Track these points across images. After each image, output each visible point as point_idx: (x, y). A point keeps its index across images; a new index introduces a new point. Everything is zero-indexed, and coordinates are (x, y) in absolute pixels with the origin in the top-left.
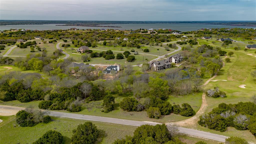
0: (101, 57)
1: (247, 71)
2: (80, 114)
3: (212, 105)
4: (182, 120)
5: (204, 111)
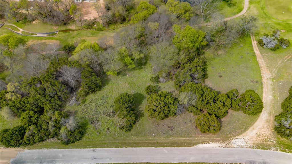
2: (87, 149)
3: (276, 71)
4: (250, 127)
5: (272, 93)
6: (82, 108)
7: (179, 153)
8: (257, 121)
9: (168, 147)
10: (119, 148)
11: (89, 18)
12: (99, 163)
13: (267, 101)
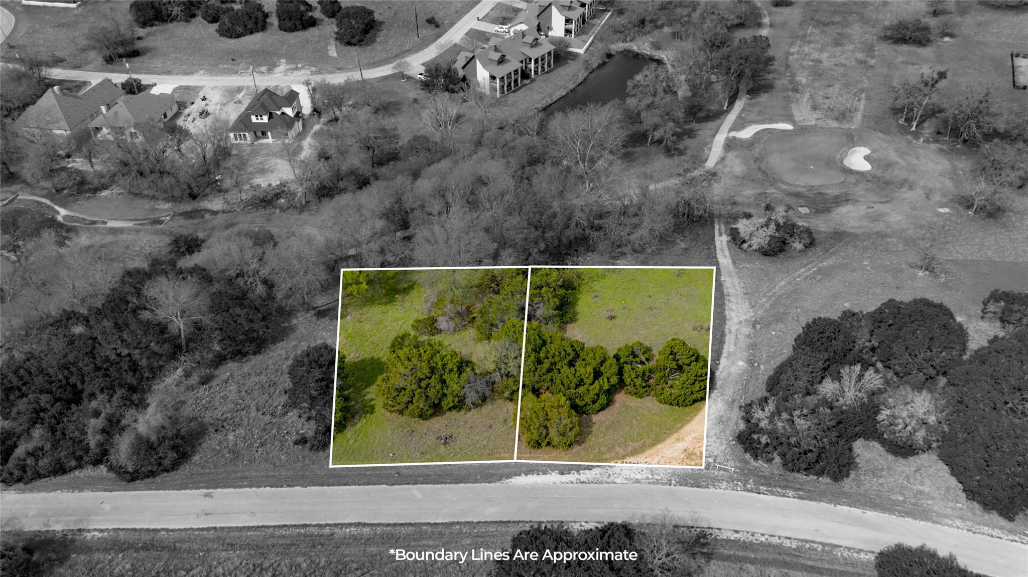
1: (859, 56)
2: (188, 491)
3: (767, 305)
4: (669, 436)
5: (745, 354)
6: (199, 395)
7: (454, 498)
8: (691, 420)
9: (427, 483)
10: (282, 489)
11: (267, 183)
12: (218, 526)
13: (729, 374)
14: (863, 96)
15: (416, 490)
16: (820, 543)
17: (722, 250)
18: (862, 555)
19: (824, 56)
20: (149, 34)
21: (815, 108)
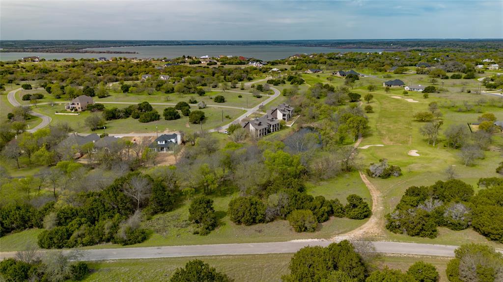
0: (128, 117)
1: (405, 126)
2: (150, 247)
3: (388, 192)
4: (356, 228)
5: (382, 205)
6: (147, 223)
7: (268, 246)
8: (365, 224)
9: (254, 243)
10: (191, 246)
11: (164, 165)
12: (165, 257)
13: (377, 211)
14: (410, 137)
15: (250, 245)
16: (431, 256)
17: (364, 178)
18: (449, 258)
19: (391, 126)
20: (108, 123)
21: (391, 140)
